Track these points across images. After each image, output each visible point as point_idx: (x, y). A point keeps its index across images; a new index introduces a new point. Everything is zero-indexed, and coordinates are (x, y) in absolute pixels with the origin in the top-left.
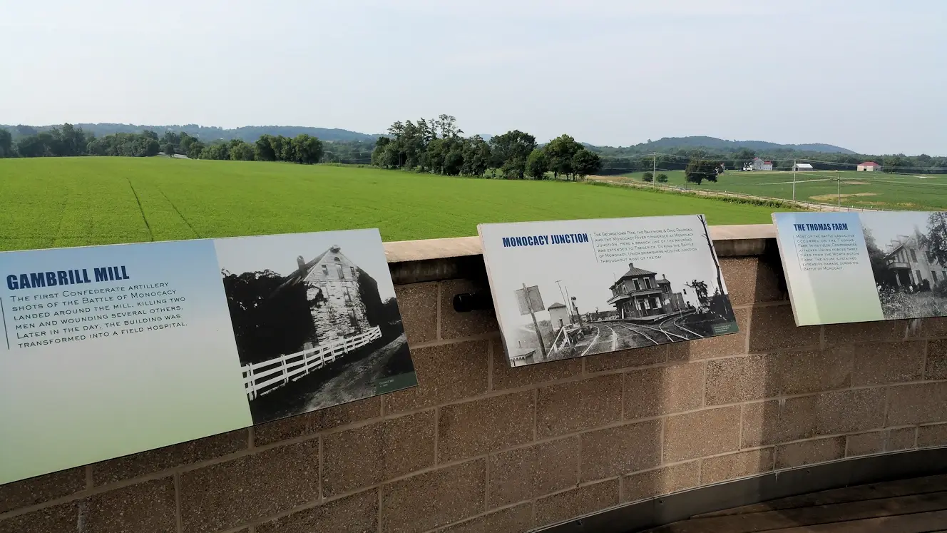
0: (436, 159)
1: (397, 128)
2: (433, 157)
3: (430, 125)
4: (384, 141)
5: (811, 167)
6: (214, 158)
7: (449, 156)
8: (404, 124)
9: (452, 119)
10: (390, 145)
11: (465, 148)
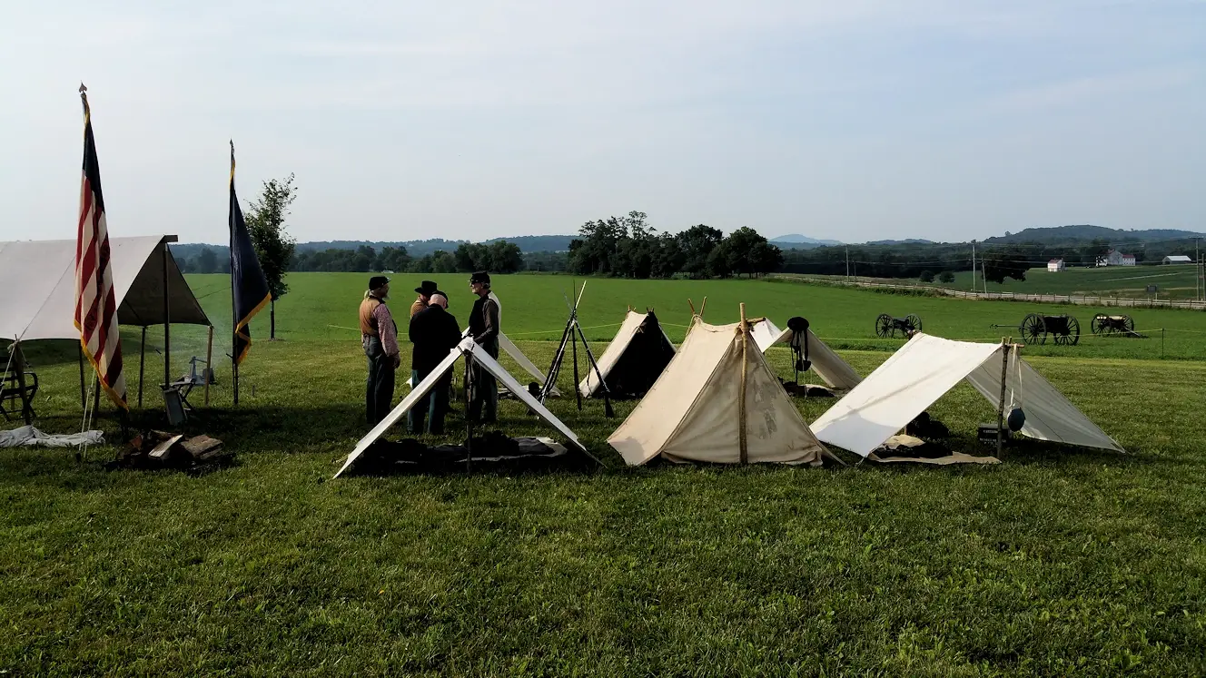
0: (624, 262)
1: (588, 229)
2: (621, 259)
3: (620, 224)
4: (576, 243)
5: (1190, 260)
6: (416, 272)
7: (635, 257)
8: (596, 224)
9: (643, 215)
10: (583, 249)
11: (652, 247)
